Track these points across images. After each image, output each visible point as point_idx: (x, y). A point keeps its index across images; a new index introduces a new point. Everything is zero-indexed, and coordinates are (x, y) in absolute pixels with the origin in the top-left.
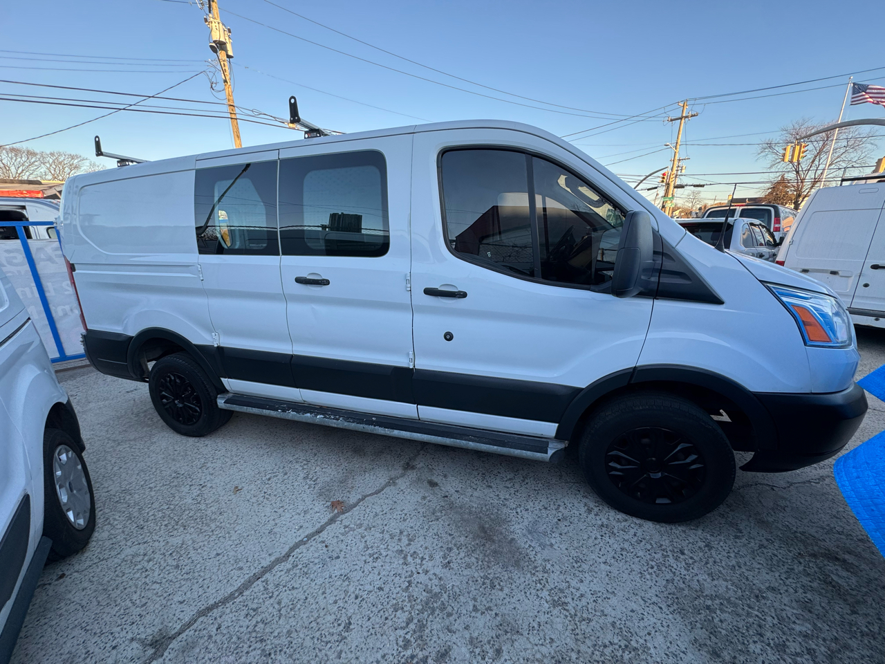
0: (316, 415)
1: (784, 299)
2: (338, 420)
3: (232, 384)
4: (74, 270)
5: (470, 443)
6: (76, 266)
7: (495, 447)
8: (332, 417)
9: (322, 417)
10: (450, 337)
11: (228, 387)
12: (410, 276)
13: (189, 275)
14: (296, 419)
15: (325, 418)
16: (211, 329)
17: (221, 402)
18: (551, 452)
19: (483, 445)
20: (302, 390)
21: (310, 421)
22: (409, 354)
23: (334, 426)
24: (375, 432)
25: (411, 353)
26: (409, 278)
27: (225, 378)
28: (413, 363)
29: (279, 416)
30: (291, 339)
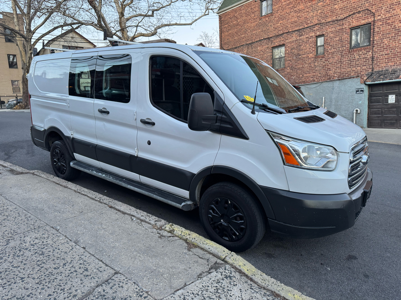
0: (103, 174)
1: (275, 140)
2: (110, 177)
3: (77, 156)
4: (31, 98)
5: (154, 195)
6: (32, 96)
7: (163, 199)
8: (108, 176)
9: (105, 175)
10: (149, 143)
11: (76, 158)
12: (136, 113)
13: (65, 104)
14: (96, 175)
15: (106, 176)
16: (71, 129)
17: (71, 164)
18: (183, 204)
19: (158, 197)
20: (100, 162)
21: (100, 177)
22: (135, 149)
23: (108, 180)
24: (122, 185)
25: (136, 149)
26: (135, 114)
27: (75, 153)
28: (137, 154)
29: (90, 173)
30: (96, 137)
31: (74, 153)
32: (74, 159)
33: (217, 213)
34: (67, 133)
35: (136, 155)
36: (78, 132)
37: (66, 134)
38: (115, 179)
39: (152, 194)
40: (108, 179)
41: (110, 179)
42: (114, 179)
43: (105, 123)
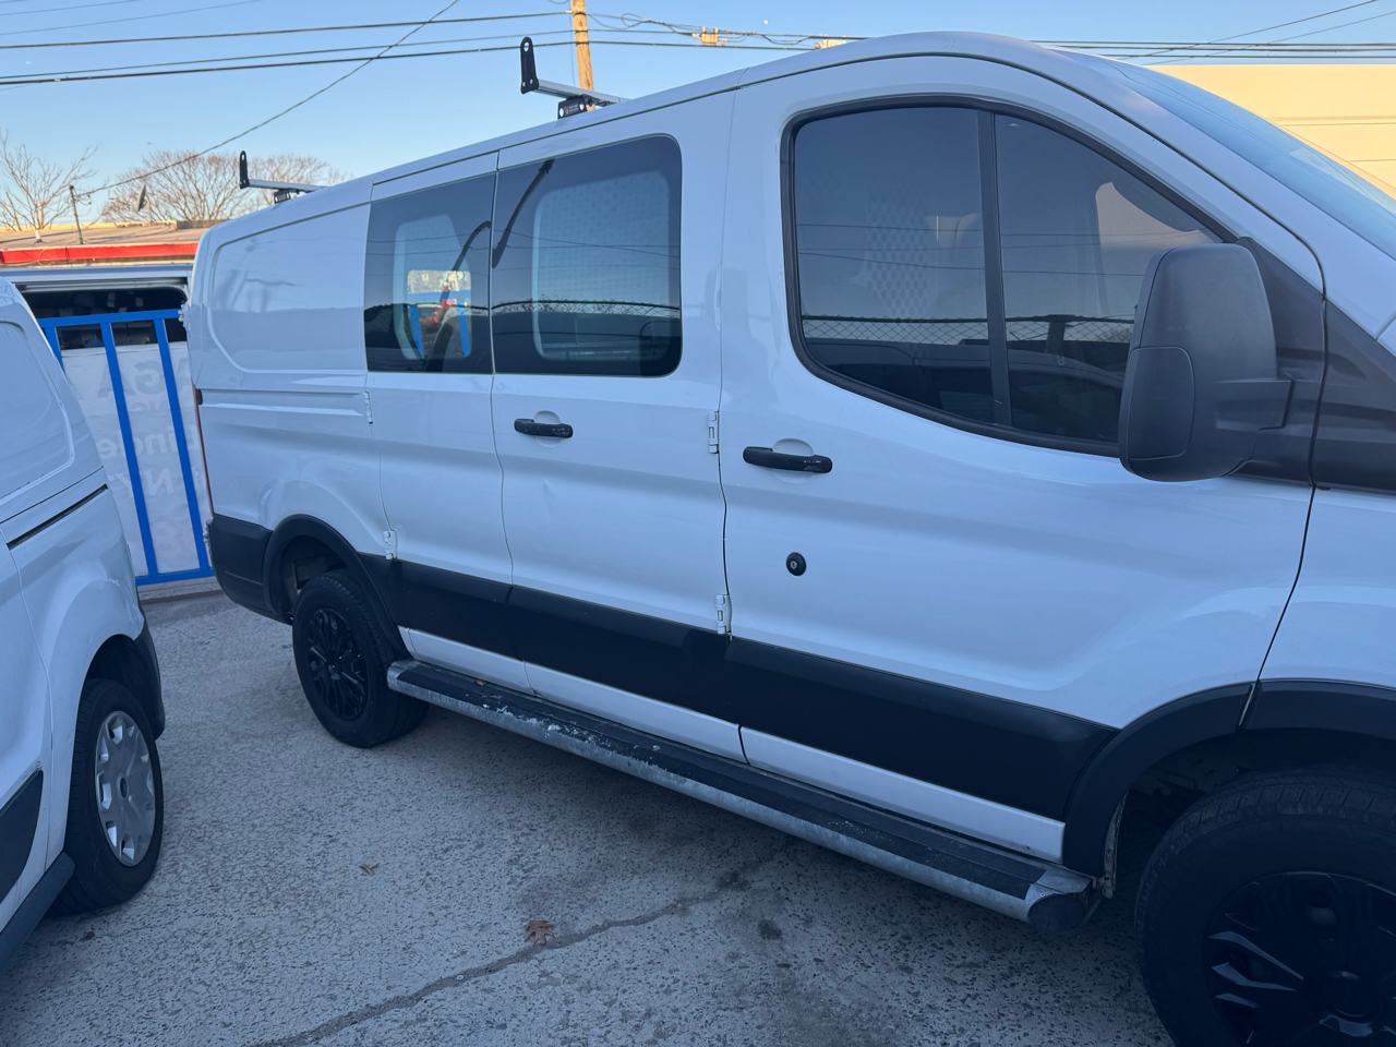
0: (548, 724)
2: (584, 739)
4: (201, 403)
6: (204, 395)
8: (576, 732)
9: (558, 728)
10: (797, 565)
11: (410, 648)
12: (717, 418)
13: (353, 413)
14: (511, 727)
15: (562, 731)
16: (383, 522)
17: (393, 675)
18: (1034, 895)
19: (869, 847)
20: (528, 665)
21: (534, 735)
22: (715, 601)
23: (577, 752)
24: (650, 778)
25: (720, 597)
26: (714, 424)
27: (406, 627)
28: (725, 622)
29: (483, 718)
30: (509, 552)
31: (401, 629)
32: (402, 654)
33: (1273, 974)
34: (369, 539)
35: (721, 631)
36: (414, 532)
37: (361, 545)
38: (611, 749)
39: (830, 833)
40: (578, 747)
41: (587, 747)
42: (604, 746)
43: (547, 483)
